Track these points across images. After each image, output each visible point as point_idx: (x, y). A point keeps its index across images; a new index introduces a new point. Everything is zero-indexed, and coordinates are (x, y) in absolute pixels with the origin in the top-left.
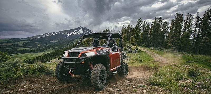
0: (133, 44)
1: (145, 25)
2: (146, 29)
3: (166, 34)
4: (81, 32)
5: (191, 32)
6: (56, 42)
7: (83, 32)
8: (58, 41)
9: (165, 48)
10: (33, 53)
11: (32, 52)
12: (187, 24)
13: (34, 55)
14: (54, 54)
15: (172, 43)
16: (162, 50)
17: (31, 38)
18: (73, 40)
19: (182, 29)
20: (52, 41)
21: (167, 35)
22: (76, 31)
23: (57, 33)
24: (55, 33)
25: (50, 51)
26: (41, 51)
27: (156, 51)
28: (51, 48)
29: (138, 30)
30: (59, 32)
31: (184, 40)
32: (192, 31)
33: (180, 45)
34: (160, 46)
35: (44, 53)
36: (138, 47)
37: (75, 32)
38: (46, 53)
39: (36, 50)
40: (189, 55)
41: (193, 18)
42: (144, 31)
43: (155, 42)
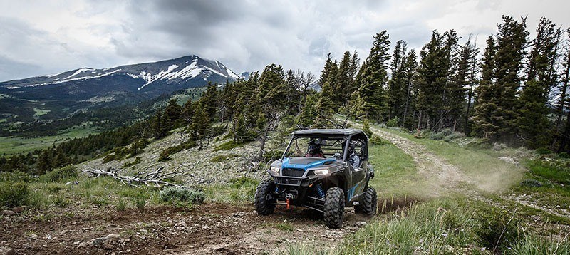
0: (356, 119)
1: (401, 55)
2: (402, 67)
3: (468, 87)
4: (193, 71)
5: (552, 82)
6: (104, 104)
7: (199, 73)
8: (111, 99)
9: (464, 134)
10: (18, 139)
11: (15, 134)
12: (540, 53)
13: (21, 144)
14: (92, 142)
15: (486, 115)
16: (454, 141)
17: (13, 83)
18: (164, 98)
19: (524, 69)
20: (91, 100)
21: (470, 90)
22: (174, 67)
23: (108, 71)
24: (102, 71)
25: (80, 133)
26: (49, 131)
27: (432, 142)
28: (85, 124)
29: (374, 70)
30: (119, 68)
31: (528, 108)
32: (556, 76)
33: (514, 124)
34: (446, 127)
35: (57, 138)
36: (372, 129)
37: (174, 70)
38: (65, 138)
39: (31, 129)
40: (542, 158)
41: (559, 33)
42: (398, 76)
43: (430, 112)
